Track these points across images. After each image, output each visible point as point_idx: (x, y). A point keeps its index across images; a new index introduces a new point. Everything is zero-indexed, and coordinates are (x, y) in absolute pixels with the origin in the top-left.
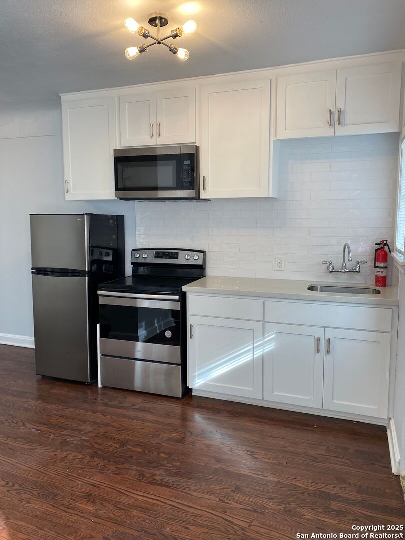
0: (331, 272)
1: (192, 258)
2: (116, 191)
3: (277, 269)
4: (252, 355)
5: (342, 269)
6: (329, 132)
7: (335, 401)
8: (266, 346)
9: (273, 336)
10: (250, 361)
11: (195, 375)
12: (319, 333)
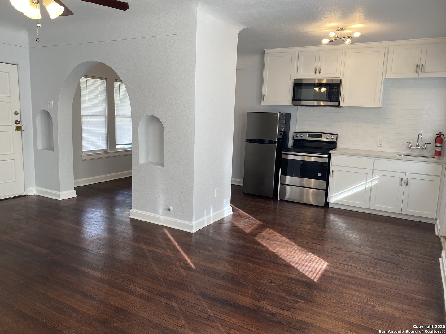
0: (410, 148)
1: (330, 138)
2: (293, 101)
3: (379, 145)
4: (365, 186)
5: (416, 146)
6: (416, 75)
7: (408, 210)
8: (373, 182)
9: (377, 177)
10: (364, 189)
11: (332, 196)
12: (402, 175)
